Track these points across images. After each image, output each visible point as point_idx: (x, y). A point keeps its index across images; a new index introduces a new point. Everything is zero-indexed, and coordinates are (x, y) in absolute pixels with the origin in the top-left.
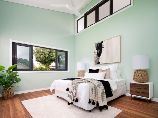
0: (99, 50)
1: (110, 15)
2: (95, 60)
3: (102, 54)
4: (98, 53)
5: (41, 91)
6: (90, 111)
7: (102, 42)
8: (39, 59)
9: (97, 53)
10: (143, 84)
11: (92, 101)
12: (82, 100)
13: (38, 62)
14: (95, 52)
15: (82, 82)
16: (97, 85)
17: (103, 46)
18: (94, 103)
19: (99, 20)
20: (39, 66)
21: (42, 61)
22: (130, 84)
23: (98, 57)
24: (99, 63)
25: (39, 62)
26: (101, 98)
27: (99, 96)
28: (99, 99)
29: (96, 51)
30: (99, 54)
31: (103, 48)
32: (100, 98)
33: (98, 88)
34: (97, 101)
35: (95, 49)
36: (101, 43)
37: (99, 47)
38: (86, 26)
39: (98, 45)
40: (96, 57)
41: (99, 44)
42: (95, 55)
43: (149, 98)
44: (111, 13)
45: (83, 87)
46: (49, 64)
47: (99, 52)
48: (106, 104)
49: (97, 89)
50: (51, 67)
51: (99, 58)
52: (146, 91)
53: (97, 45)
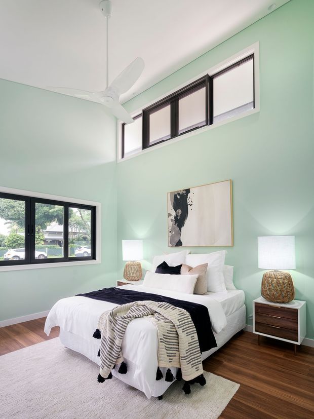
0: (180, 211)
1: (207, 124)
2: (170, 234)
3: (187, 222)
4: (179, 218)
5: (15, 325)
6: (160, 398)
7: (188, 191)
8: (10, 214)
9: (176, 217)
10: (285, 308)
11: (164, 373)
12: (139, 375)
13: (6, 219)
14: (169, 215)
15: (136, 313)
16: (177, 323)
17: (189, 201)
18: (169, 377)
19: (180, 133)
20: (10, 230)
21: (19, 219)
22: (256, 306)
23: (178, 229)
24: (179, 244)
25: (9, 221)
26: (188, 360)
27: (183, 353)
28: (184, 363)
29: (173, 213)
30: (180, 222)
31: (189, 206)
32: (185, 358)
33: (180, 331)
34: (179, 367)
35: (171, 207)
36: (184, 192)
37: (181, 202)
38: (146, 144)
39: (178, 197)
40: (173, 228)
41: (179, 194)
42: (169, 223)
43: (298, 343)
44: (210, 120)
45: (142, 335)
46: (40, 227)
47: (179, 214)
48: (201, 371)
49: (177, 334)
50: (46, 236)
51: (180, 230)
52: (290, 325)
53: (175, 196)
